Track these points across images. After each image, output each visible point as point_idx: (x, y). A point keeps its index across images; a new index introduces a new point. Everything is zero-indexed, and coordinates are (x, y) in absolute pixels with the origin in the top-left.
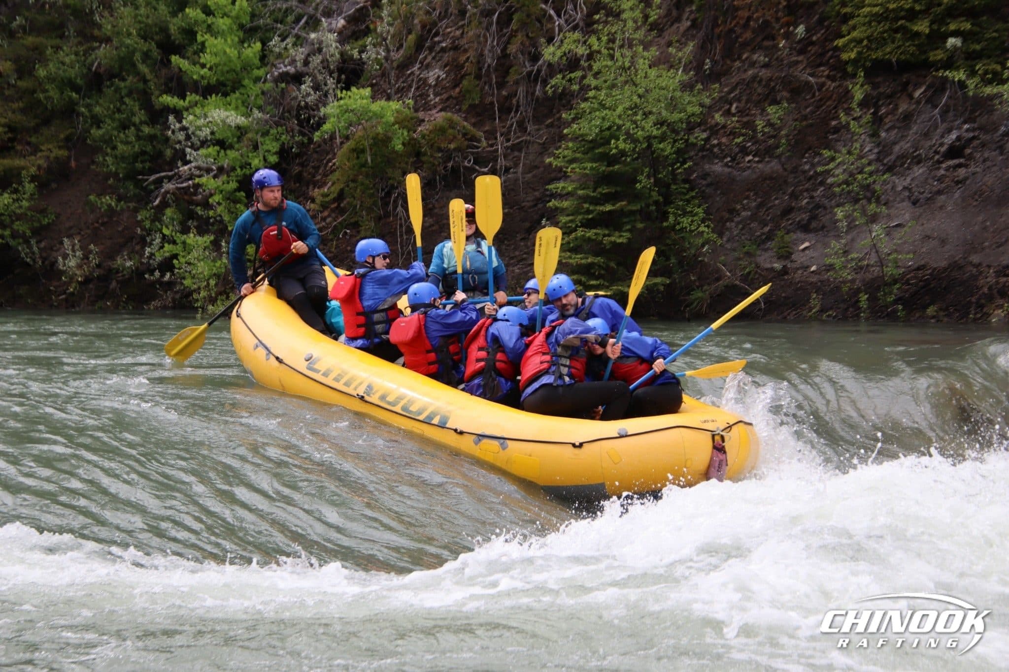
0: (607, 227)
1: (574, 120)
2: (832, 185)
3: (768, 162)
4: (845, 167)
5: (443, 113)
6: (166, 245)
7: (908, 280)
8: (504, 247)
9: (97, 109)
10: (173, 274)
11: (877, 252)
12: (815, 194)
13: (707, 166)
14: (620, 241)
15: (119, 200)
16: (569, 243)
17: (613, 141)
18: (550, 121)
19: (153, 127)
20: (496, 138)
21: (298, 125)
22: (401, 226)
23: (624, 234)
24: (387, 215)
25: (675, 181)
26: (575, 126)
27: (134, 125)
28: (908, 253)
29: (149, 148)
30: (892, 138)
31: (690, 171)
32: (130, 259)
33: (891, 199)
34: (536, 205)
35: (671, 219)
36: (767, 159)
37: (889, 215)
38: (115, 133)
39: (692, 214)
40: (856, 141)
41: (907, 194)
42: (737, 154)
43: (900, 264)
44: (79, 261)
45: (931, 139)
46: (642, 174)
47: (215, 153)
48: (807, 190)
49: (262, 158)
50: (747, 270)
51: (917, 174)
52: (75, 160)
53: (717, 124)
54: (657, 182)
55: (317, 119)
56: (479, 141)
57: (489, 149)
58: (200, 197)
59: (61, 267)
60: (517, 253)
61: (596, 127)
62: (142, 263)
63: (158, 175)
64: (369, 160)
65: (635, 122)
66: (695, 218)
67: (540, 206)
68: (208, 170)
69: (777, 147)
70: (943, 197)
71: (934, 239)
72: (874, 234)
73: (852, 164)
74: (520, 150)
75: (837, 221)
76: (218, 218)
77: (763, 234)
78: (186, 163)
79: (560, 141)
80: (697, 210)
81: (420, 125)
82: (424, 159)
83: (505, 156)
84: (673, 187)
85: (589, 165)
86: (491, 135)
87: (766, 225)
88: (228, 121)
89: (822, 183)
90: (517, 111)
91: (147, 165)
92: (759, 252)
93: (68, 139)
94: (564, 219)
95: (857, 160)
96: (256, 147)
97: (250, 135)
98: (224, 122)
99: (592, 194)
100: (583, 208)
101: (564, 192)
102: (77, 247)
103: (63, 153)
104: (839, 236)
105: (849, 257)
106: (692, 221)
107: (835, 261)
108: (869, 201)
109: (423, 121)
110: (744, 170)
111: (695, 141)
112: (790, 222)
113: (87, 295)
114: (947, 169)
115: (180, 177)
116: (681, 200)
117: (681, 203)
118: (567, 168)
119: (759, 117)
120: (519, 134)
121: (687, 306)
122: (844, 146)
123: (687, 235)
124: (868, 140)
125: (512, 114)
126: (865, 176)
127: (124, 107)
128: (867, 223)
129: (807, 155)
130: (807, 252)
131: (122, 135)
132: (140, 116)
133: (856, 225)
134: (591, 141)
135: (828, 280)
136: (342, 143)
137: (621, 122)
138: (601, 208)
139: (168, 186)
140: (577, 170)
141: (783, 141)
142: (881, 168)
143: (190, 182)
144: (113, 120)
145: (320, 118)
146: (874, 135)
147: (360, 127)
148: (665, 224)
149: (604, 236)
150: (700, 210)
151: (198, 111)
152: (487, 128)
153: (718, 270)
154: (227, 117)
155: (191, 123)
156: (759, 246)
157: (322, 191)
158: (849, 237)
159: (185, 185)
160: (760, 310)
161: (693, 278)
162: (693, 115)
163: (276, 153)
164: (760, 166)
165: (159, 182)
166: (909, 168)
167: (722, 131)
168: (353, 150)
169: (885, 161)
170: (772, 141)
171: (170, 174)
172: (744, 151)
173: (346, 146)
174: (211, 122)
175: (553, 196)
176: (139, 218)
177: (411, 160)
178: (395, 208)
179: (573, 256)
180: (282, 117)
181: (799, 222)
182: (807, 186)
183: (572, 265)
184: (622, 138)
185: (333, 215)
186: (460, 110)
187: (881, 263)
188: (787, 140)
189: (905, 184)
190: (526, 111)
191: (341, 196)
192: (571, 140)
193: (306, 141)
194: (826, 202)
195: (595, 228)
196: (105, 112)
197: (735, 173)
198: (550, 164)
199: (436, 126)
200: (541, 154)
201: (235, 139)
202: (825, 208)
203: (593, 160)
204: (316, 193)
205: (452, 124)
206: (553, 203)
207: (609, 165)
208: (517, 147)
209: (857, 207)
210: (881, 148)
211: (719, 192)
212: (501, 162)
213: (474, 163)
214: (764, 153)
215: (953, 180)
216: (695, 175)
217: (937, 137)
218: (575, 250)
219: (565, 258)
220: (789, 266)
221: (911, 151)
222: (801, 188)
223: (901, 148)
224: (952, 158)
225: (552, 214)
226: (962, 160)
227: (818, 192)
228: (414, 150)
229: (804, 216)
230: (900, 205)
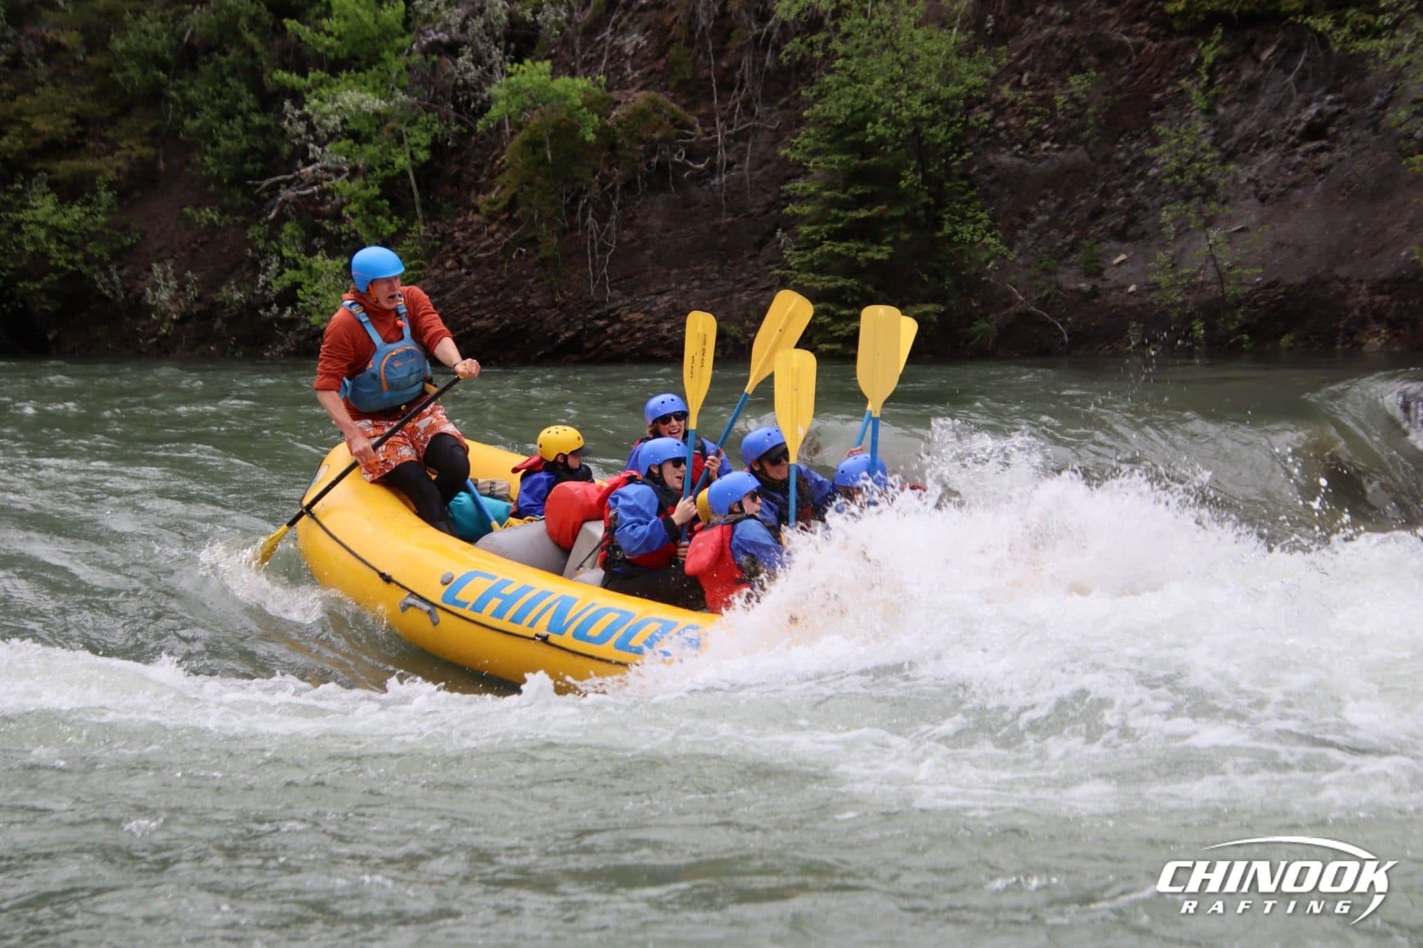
0: (862, 239)
1: (819, 97)
2: (1155, 177)
3: (1071, 149)
5: (644, 93)
6: (287, 270)
7: (1255, 300)
8: (726, 267)
9: (192, 93)
10: (295, 308)
11: (1215, 265)
12: (1133, 191)
13: (991, 157)
14: (879, 256)
15: (223, 212)
16: (811, 261)
17: (869, 125)
18: (784, 100)
19: (265, 115)
20: (714, 125)
21: (454, 110)
22: (592, 242)
23: (884, 248)
24: (573, 228)
25: (949, 176)
26: (818, 107)
27: (241, 113)
28: (1254, 266)
29: (259, 144)
30: (1232, 115)
31: (969, 163)
32: (239, 290)
33: (1232, 195)
34: (767, 212)
35: (947, 229)
36: (1070, 146)
37: (1230, 217)
38: (217, 124)
39: (974, 220)
41: (1252, 188)
42: (1030, 140)
43: (1245, 281)
44: (172, 293)
45: (1283, 115)
46: (907, 169)
47: (347, 149)
48: (1122, 186)
49: (408, 155)
50: (1046, 292)
51: (1265, 161)
52: (165, 160)
53: (1004, 100)
54: (927, 179)
55: (479, 102)
56: (692, 128)
57: (706, 138)
58: (328, 207)
59: (150, 301)
60: (744, 275)
61: (846, 106)
62: (254, 295)
63: (273, 179)
64: (549, 156)
65: (898, 100)
66: (978, 226)
67: (774, 212)
68: (339, 173)
69: (1083, 129)
70: (1300, 192)
71: (1289, 247)
72: (1210, 242)
74: (746, 140)
75: (1163, 225)
76: (353, 235)
77: (1065, 244)
78: (308, 163)
79: (798, 126)
80: (980, 215)
81: (614, 109)
82: (621, 153)
83: (727, 148)
84: (948, 185)
85: (837, 158)
86: (707, 120)
87: (1069, 233)
88: (363, 106)
89: (1142, 176)
90: (741, 88)
91: (259, 166)
92: (1061, 268)
93: (154, 133)
94: (805, 230)
96: (400, 141)
97: (390, 124)
98: (358, 107)
99: (842, 196)
100: (830, 214)
101: (805, 194)
102: (170, 275)
103: (148, 151)
104: (1165, 245)
105: (1180, 273)
106: (975, 230)
107: (1161, 278)
108: (1207, 200)
109: (618, 103)
110: (1040, 160)
111: (976, 124)
112: (1101, 228)
113: (184, 338)
114: (1305, 154)
115: (302, 181)
116: (958, 202)
117: (958, 206)
118: (808, 162)
119: (1058, 90)
120: (745, 118)
121: (968, 341)
123: (967, 247)
124: (1201, 117)
125: (735, 92)
127: (227, 89)
128: (1202, 228)
129: (1122, 139)
130: (1124, 267)
131: (225, 127)
132: (248, 101)
133: (1188, 230)
134: (839, 126)
135: (1151, 303)
136: (512, 134)
137: (880, 100)
138: (854, 214)
139: (287, 194)
140: (822, 165)
141: (1091, 121)
142: (1220, 155)
143: (315, 188)
144: (213, 107)
145: (483, 101)
146: (1210, 111)
147: (536, 112)
148: (939, 234)
149: (859, 250)
150: (985, 215)
151: (324, 92)
152: (702, 111)
153: (1008, 293)
154: (363, 101)
155: (314, 110)
156: (1060, 260)
157: (487, 198)
158: (1178, 246)
159: (308, 191)
160: (1063, 344)
161: (974, 304)
162: (975, 87)
163: (427, 148)
164: (1061, 154)
165: (275, 188)
166: (1254, 154)
167: (1010, 110)
168: (527, 143)
169: (1224, 145)
170: (1075, 122)
171: (289, 177)
172: (1039, 135)
173: (518, 138)
174: (340, 107)
175: (790, 199)
176: (250, 236)
177: (604, 154)
178: (584, 218)
179: (818, 278)
180: (434, 101)
181: (1112, 227)
182: (1122, 180)
183: (816, 289)
184: (881, 120)
185: (504, 229)
186: (666, 88)
187: (1221, 279)
188: (1096, 120)
189: (1251, 175)
190: (753, 88)
191: (513, 204)
192: (813, 124)
193: (465, 131)
194: (1147, 201)
195: (846, 240)
196: (202, 97)
197: (1028, 164)
198: (786, 157)
199: (635, 109)
200: (774, 144)
201: (374, 129)
202: (1146, 209)
203: (845, 152)
204: (480, 200)
205: (656, 107)
206: (790, 209)
207: (863, 158)
208: (742, 136)
209: (1190, 205)
210: (1218, 128)
211: (1007, 190)
212: (722, 156)
213: (687, 157)
214: (1065, 138)
215: (1312, 169)
216: (975, 169)
217: (1292, 112)
218: (820, 270)
219: (807, 281)
220: (1100, 286)
221: (1258, 131)
222: (1115, 182)
223: (1245, 127)
224: (1312, 139)
225: (789, 224)
226: (1324, 142)
227: (1137, 188)
228: (609, 143)
229: (1118, 220)
230: (1242, 203)
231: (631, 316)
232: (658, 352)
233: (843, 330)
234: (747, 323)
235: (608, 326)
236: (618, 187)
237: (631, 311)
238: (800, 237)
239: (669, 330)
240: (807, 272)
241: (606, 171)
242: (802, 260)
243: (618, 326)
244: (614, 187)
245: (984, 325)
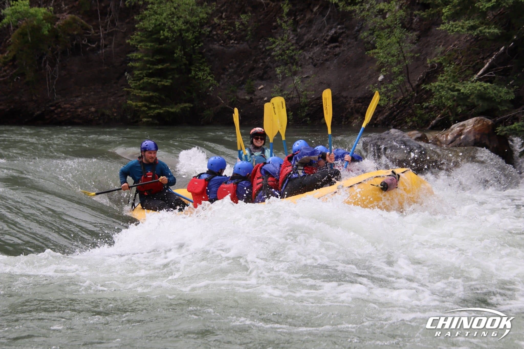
0: (160, 77)
1: (141, 20)
2: (274, 56)
3: (242, 44)
4: (280, 47)
5: (70, 15)
7: (312, 104)
8: (105, 87)
11: (297, 90)
13: (211, 46)
14: (166, 84)
16: (139, 85)
17: (161, 32)
18: (128, 20)
20: (99, 29)
22: (48, 75)
23: (169, 81)
24: (40, 69)
25: (194, 53)
26: (141, 23)
28: (312, 91)
30: (303, 32)
31: (202, 48)
33: (303, 63)
34: (121, 65)
35: (193, 73)
36: (241, 42)
37: (302, 72)
39: (203, 70)
40: (286, 33)
41: (311, 61)
42: (226, 40)
43: (308, 97)
45: (322, 33)
46: (177, 49)
48: (262, 59)
50: (232, 100)
51: (316, 51)
53: (215, 24)
54: (185, 54)
56: (90, 30)
57: (96, 35)
60: (112, 90)
61: (153, 24)
64: (30, 39)
65: (173, 22)
66: (205, 72)
67: (124, 65)
69: (246, 36)
70: (328, 63)
71: (325, 84)
72: (295, 81)
73: (284, 45)
74: (112, 36)
75: (277, 74)
77: (240, 81)
79: (133, 31)
80: (206, 68)
81: (57, 21)
82: (60, 39)
83: (104, 39)
84: (194, 56)
85: (149, 44)
86: (96, 27)
87: (242, 76)
89: (269, 55)
90: (110, 15)
92: (238, 91)
94: (137, 72)
95: (286, 43)
99: (151, 59)
100: (147, 66)
101: (137, 58)
104: (278, 82)
105: (283, 93)
106: (204, 74)
108: (293, 65)
109: (59, 19)
110: (230, 48)
111: (204, 32)
112: (253, 75)
114: (330, 48)
116: (198, 63)
117: (198, 65)
118: (138, 45)
119: (236, 20)
120: (112, 27)
121: (202, 118)
122: (280, 36)
123: (201, 81)
124: (291, 33)
125: (108, 16)
126: (290, 51)
128: (292, 76)
129: (261, 40)
130: (262, 90)
133: (286, 77)
134: (150, 32)
136: (14, 30)
137: (166, 22)
138: (156, 67)
140: (143, 47)
142: (298, 47)
145: (1, 16)
146: (294, 30)
147: (24, 21)
148: (190, 76)
149: (158, 81)
150: (208, 68)
152: (94, 23)
153: (218, 100)
156: (238, 87)
157: (3, 56)
158: (283, 83)
161: (204, 104)
162: (203, 18)
164: (238, 45)
166: (311, 48)
167: (218, 27)
168: (20, 34)
169: (300, 44)
170: (243, 33)
172: (230, 38)
173: (16, 32)
175: (131, 60)
177: (53, 40)
178: (45, 65)
179: (142, 92)
181: (258, 75)
182: (261, 56)
184: (166, 30)
185: (10, 69)
186: (79, 13)
187: (299, 96)
188: (251, 32)
189: (310, 56)
190: (115, 15)
191: (14, 59)
192: (139, 30)
194: (271, 65)
195: (153, 77)
197: (225, 49)
198: (129, 43)
199: (66, 22)
200: (124, 38)
202: (271, 68)
203: (151, 42)
205: (75, 21)
206: (131, 64)
207: (160, 44)
208: (111, 34)
209: (286, 67)
210: (298, 37)
211: (217, 59)
212: (102, 42)
213: (88, 42)
214: (240, 39)
215: (333, 54)
216: (205, 50)
217: (325, 32)
218: (143, 89)
219: (138, 93)
220: (253, 97)
221: (313, 39)
222: (259, 57)
223: (308, 37)
224: (333, 43)
225: (131, 70)
226: (337, 44)
227: (267, 60)
228: (54, 34)
229: (260, 72)
230: (308, 66)
231: (65, 106)
232: (76, 120)
233: (152, 113)
234: (113, 110)
235: (55, 109)
236: (59, 53)
237: (65, 104)
238: (135, 76)
239: (81, 112)
240: (137, 89)
241: (54, 46)
242: (136, 84)
243: (59, 110)
244: (57, 54)
245: (209, 112)
